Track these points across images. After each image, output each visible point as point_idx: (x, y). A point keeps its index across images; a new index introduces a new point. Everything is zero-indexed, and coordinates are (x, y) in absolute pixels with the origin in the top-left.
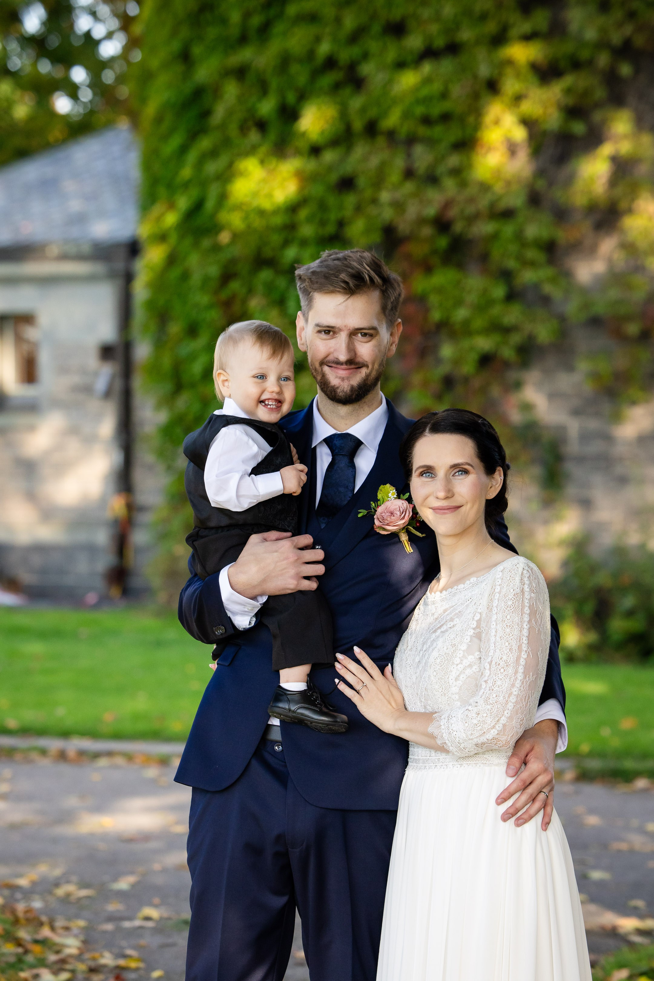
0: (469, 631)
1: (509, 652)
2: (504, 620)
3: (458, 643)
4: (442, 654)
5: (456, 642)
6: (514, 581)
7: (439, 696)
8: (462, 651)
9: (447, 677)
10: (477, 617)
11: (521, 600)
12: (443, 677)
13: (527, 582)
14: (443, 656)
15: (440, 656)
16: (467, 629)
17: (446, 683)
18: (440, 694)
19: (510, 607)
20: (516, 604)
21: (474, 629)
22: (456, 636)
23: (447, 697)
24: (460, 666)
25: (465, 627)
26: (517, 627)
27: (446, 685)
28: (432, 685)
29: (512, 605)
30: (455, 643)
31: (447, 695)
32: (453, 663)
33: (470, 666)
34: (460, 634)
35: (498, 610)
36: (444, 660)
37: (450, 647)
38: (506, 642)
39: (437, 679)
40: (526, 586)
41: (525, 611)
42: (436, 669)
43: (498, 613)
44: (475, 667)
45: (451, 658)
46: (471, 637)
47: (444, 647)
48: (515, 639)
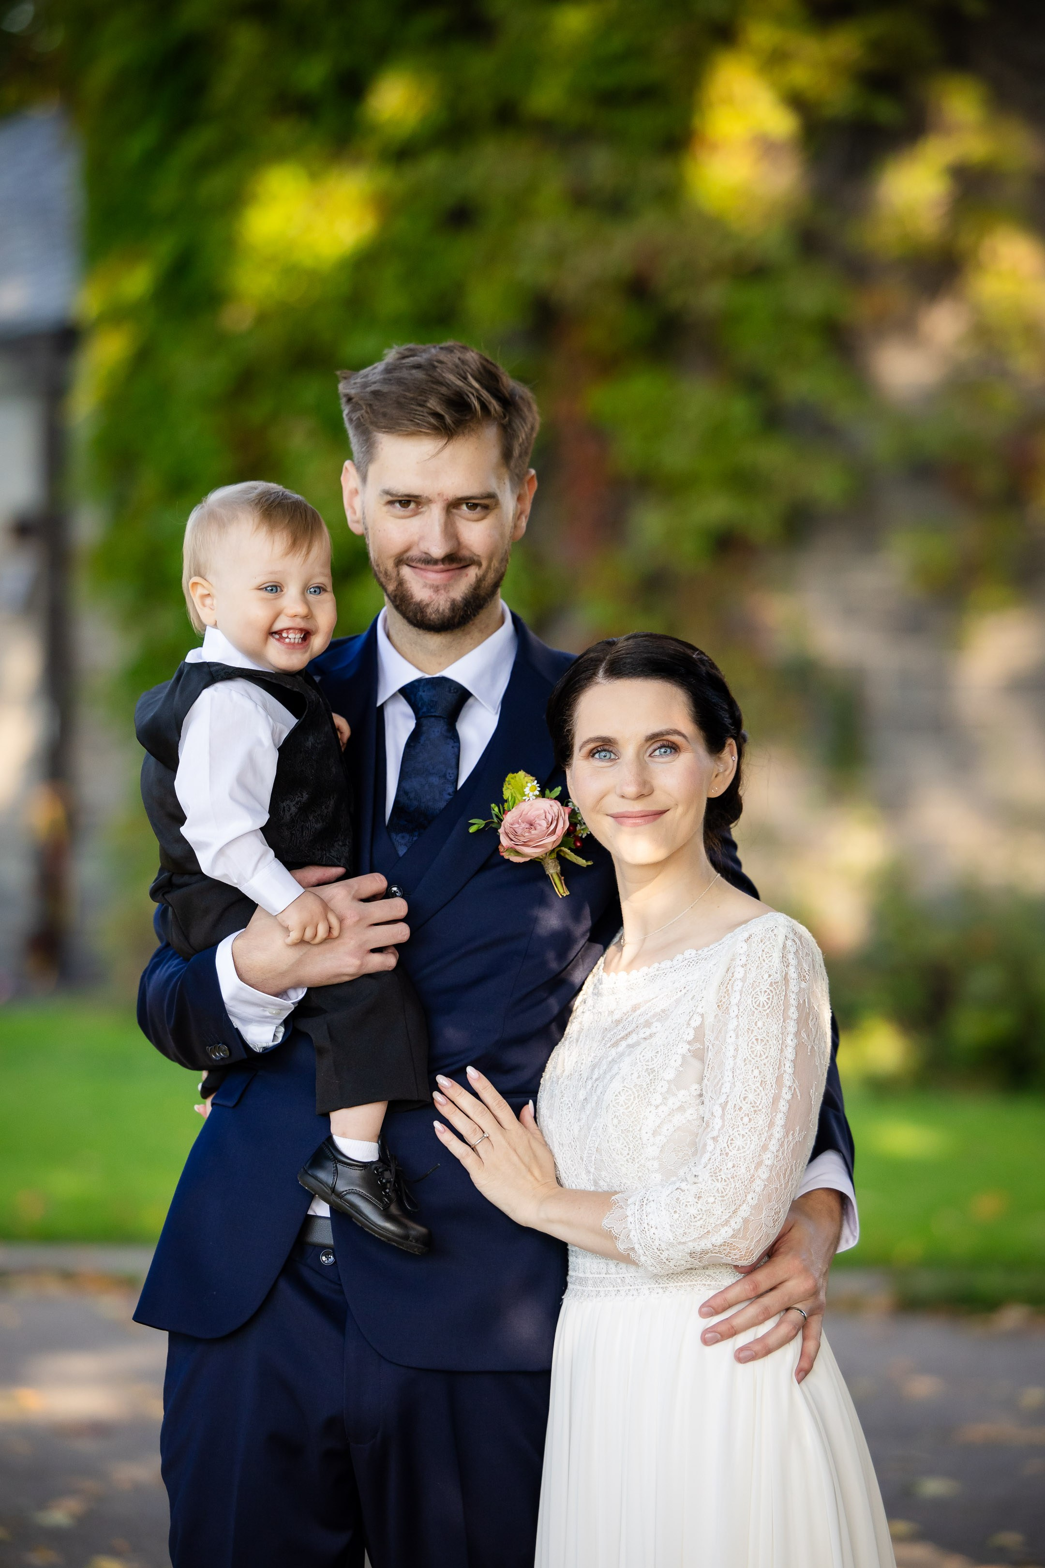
0: (680, 1046)
1: (760, 1087)
2: (751, 1029)
3: (659, 1066)
4: (629, 1087)
5: (655, 1066)
6: (770, 959)
7: (623, 1163)
8: (666, 1082)
9: (638, 1128)
10: (696, 1022)
11: (784, 993)
12: (631, 1129)
13: (793, 962)
14: (630, 1088)
15: (626, 1089)
16: (677, 1042)
17: (637, 1139)
18: (625, 1159)
19: (764, 1006)
20: (775, 1001)
21: (689, 1043)
22: (656, 1054)
23: (637, 1165)
24: (661, 1108)
25: (673, 1039)
26: (775, 1042)
27: (637, 1143)
28: (610, 1142)
29: (768, 1003)
30: (653, 1066)
32: (649, 1103)
33: (681, 1109)
34: (662, 1052)
35: (741, 1010)
37: (644, 1073)
38: (754, 1069)
39: (620, 1133)
40: (792, 970)
41: (790, 1014)
42: (617, 1114)
43: (740, 1017)
44: (690, 1111)
45: (645, 1093)
46: (684, 1056)
47: (632, 1074)
48: (772, 1063)
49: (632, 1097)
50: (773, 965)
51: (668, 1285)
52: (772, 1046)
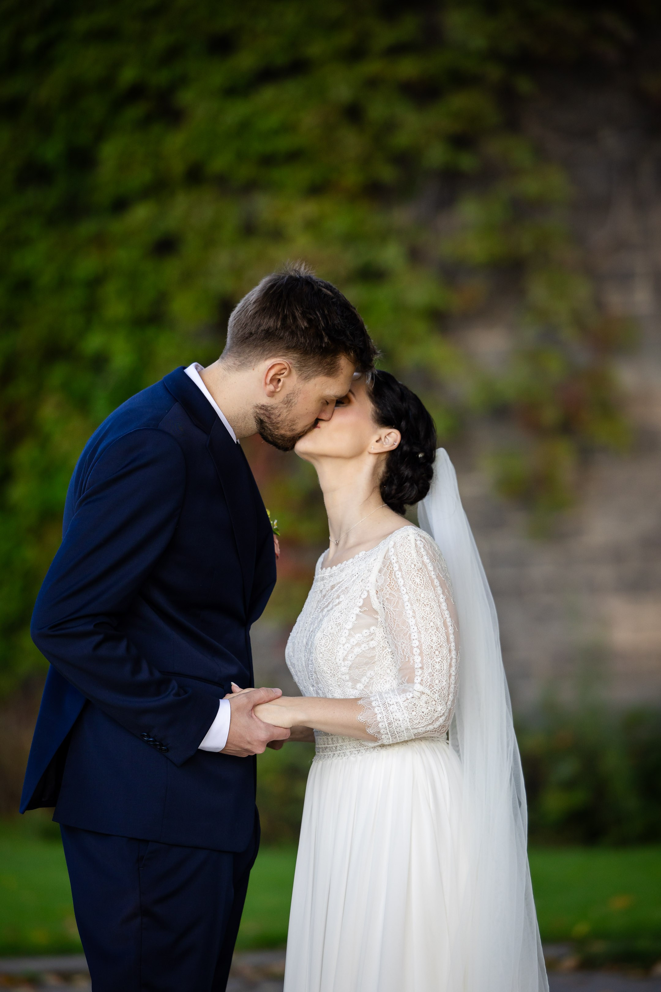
0: (355, 608)
2: (419, 599)
3: (343, 621)
4: (327, 635)
5: (341, 621)
6: (410, 555)
7: (328, 678)
8: (347, 630)
9: (334, 658)
10: (365, 596)
11: (427, 573)
12: (330, 659)
13: (424, 553)
14: (327, 636)
15: (325, 636)
16: (353, 607)
17: (334, 664)
18: (329, 676)
19: (420, 585)
20: (425, 579)
21: (360, 607)
22: (341, 615)
23: (337, 678)
24: (347, 645)
25: (351, 605)
26: (434, 603)
27: (335, 666)
28: (320, 667)
29: (421, 583)
30: (339, 622)
31: (336, 676)
32: (338, 643)
33: (358, 645)
34: (345, 613)
36: (329, 640)
37: (334, 626)
38: (430, 622)
39: (324, 661)
40: (425, 558)
41: (436, 584)
42: (321, 651)
43: (409, 593)
44: (363, 646)
45: (336, 638)
46: (357, 615)
47: (328, 627)
48: (438, 616)
49: (329, 641)
50: (413, 558)
51: (360, 749)
52: (434, 606)
